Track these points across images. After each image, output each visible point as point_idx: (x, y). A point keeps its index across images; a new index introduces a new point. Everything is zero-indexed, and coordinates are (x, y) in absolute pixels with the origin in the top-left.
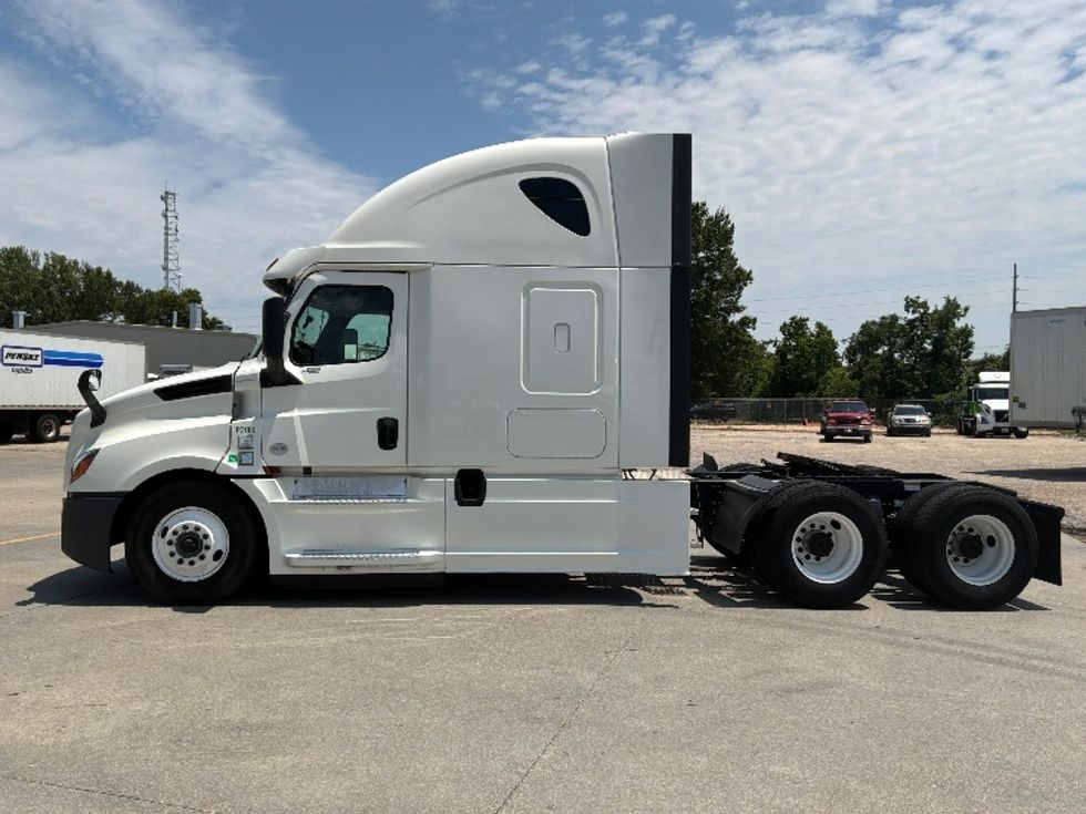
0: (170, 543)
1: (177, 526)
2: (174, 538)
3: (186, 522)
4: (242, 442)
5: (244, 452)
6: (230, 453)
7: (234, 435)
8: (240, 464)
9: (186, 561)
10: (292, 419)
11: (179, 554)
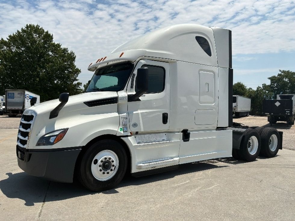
0: (100, 166)
1: (102, 158)
2: (101, 164)
3: (106, 156)
4: (124, 123)
5: (125, 127)
6: (120, 127)
7: (121, 120)
8: (124, 132)
9: (106, 172)
10: (138, 113)
11: (103, 170)
